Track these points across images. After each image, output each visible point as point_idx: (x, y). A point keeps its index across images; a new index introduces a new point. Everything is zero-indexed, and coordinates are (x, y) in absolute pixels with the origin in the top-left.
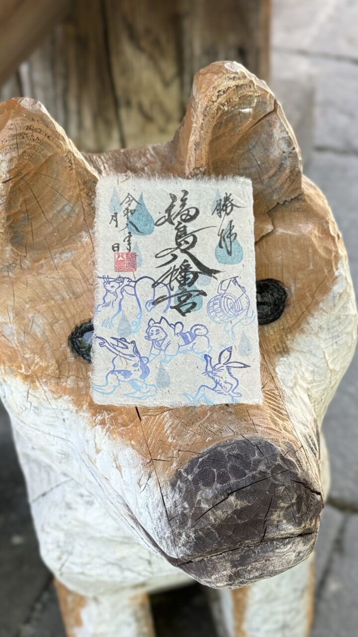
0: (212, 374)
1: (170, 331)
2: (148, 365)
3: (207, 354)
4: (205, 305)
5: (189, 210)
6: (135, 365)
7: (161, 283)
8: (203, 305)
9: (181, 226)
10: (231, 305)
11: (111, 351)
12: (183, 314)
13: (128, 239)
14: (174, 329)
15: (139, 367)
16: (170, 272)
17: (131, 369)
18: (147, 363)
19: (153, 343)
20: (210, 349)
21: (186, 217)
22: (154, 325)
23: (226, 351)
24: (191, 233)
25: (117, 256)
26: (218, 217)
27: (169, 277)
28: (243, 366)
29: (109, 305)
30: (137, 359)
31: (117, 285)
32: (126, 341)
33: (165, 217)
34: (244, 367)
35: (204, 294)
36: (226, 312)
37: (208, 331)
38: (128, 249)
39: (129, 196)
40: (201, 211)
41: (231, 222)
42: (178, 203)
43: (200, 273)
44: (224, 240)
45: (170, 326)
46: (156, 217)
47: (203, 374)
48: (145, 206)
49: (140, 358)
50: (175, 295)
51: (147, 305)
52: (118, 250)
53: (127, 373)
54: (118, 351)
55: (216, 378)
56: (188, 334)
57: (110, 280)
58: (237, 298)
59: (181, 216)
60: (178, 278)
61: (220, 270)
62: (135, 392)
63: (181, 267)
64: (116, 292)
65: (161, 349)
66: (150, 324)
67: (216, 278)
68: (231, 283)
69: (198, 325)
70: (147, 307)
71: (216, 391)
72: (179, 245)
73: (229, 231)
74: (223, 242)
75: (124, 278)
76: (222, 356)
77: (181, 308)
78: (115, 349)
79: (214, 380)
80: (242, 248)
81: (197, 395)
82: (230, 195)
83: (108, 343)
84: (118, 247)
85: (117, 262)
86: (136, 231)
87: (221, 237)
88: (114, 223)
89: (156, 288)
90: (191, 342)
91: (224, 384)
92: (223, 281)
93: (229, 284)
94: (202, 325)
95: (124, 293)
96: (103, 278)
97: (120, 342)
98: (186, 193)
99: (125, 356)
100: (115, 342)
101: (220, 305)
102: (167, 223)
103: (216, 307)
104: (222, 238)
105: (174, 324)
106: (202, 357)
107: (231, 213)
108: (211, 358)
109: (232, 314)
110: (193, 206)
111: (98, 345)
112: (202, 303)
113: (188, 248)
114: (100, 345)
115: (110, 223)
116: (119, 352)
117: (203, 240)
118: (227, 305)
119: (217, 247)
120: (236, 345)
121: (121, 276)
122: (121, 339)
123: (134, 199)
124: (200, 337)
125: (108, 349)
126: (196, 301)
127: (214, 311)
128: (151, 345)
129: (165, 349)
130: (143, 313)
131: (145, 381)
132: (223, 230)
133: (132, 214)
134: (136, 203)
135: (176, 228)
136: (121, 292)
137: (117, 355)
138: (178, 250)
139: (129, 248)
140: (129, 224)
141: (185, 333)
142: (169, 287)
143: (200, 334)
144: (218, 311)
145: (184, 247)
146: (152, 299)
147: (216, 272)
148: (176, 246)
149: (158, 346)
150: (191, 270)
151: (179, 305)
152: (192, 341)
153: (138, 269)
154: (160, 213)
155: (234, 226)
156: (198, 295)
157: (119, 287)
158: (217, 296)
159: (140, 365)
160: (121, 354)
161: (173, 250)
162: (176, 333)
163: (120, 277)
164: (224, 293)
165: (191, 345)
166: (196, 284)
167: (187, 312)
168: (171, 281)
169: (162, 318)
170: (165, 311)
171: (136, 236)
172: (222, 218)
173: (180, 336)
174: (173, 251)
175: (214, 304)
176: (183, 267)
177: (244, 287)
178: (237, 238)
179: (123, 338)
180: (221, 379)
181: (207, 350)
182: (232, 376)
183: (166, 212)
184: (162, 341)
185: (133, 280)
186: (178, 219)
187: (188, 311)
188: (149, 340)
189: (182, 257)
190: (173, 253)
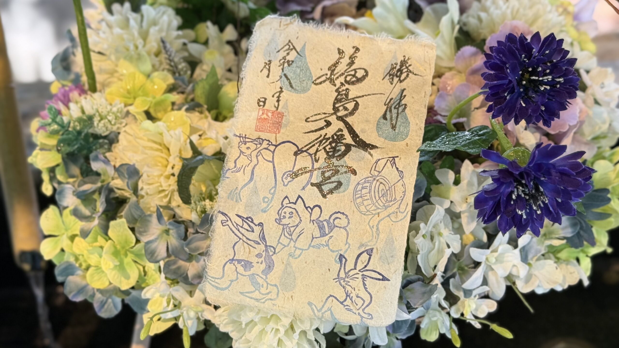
0: (344, 282)
1: (305, 214)
2: (273, 257)
3: (342, 254)
4: (351, 187)
5: (357, 70)
6: (259, 256)
7: (305, 151)
8: (350, 187)
9: (344, 88)
10: (383, 192)
11: (233, 232)
12: (324, 196)
13: (278, 94)
14: (311, 214)
15: (263, 259)
16: (319, 140)
17: (254, 260)
18: (272, 255)
19: (283, 229)
20: (347, 246)
21: (351, 78)
22: (288, 205)
23: (365, 253)
24: (353, 99)
25: (261, 112)
26: (389, 84)
27: (317, 146)
28: (381, 277)
29: (240, 171)
30: (262, 247)
31: (253, 146)
32: (252, 222)
33: (327, 74)
34: (382, 280)
35: (354, 172)
36: (375, 201)
37: (349, 223)
38: (275, 107)
39: (290, 44)
40: (370, 74)
41: (403, 91)
42: (346, 61)
43: (354, 146)
44: (391, 111)
45: (307, 210)
46: (316, 73)
47: (334, 279)
48: (306, 59)
49: (266, 246)
50: (319, 169)
51: (284, 177)
52: (264, 106)
53: (247, 265)
54: (241, 233)
55: (348, 288)
56: (325, 223)
57: (247, 140)
58: (392, 185)
59: (346, 77)
60: (327, 148)
61: (377, 145)
62: (254, 291)
63: (333, 136)
64: (251, 155)
65: (292, 239)
66: (284, 203)
67: (371, 155)
68: (389, 164)
69: (339, 212)
70: (284, 180)
71: (345, 306)
72: (336, 110)
73: (399, 101)
74: (388, 113)
75: (263, 140)
76: (360, 259)
77: (323, 187)
78: (239, 230)
79: (345, 291)
80: (409, 123)
81: (323, 306)
82: (409, 59)
83: (232, 222)
84: (264, 102)
85: (259, 119)
86: (289, 87)
87: (387, 107)
88: (266, 72)
89: (298, 157)
90: (327, 235)
91: (356, 297)
92: (379, 160)
93: (386, 164)
94: (343, 213)
95: (260, 158)
96: (240, 137)
97: (245, 222)
98: (357, 49)
99: (249, 242)
100: (239, 221)
101: (370, 190)
102: (328, 82)
103: (364, 191)
104: (389, 109)
105: (312, 207)
106: (336, 256)
107: (406, 81)
108: (346, 260)
109: (382, 204)
110: (362, 67)
111: (220, 222)
112: (348, 185)
113: (346, 116)
114: (222, 223)
115: (261, 71)
116: (243, 235)
117: (365, 108)
118: (378, 191)
119: (380, 119)
120: (378, 248)
121: (261, 137)
122: (247, 218)
123: (294, 48)
124: (338, 229)
125: (231, 229)
126: (342, 181)
127: (361, 197)
128: (281, 231)
129: (296, 240)
130: (277, 186)
131: (267, 278)
132: (391, 99)
133: (289, 65)
134: (296, 54)
135: (337, 91)
136: (257, 156)
137: (240, 239)
138: (334, 117)
139: (277, 106)
140: (283, 77)
141: (322, 222)
142: (313, 158)
143: (340, 226)
144: (365, 198)
145: (341, 113)
146: (291, 170)
147: (373, 147)
148: (333, 112)
149: (288, 234)
150: (344, 141)
151: (322, 182)
152: (329, 233)
153: (282, 131)
154: (321, 70)
155: (405, 96)
156: (346, 172)
157: (256, 149)
158: (368, 177)
159: (264, 255)
160: (245, 239)
161: (327, 115)
162: (312, 219)
163: (259, 138)
164: (378, 176)
165: (327, 238)
166: (346, 158)
167: (328, 194)
168: (317, 151)
169: (299, 197)
170: (304, 188)
171: (289, 92)
172: (394, 85)
173: (315, 224)
174: (329, 116)
175: (363, 188)
176: (335, 137)
177: (402, 172)
178: (406, 111)
179: (250, 217)
180: (353, 291)
181: (344, 248)
182: (366, 289)
183: (329, 69)
184: (294, 228)
185: (274, 143)
186: (342, 79)
187: (331, 192)
188: (279, 224)
189: (337, 125)
190: (327, 119)
